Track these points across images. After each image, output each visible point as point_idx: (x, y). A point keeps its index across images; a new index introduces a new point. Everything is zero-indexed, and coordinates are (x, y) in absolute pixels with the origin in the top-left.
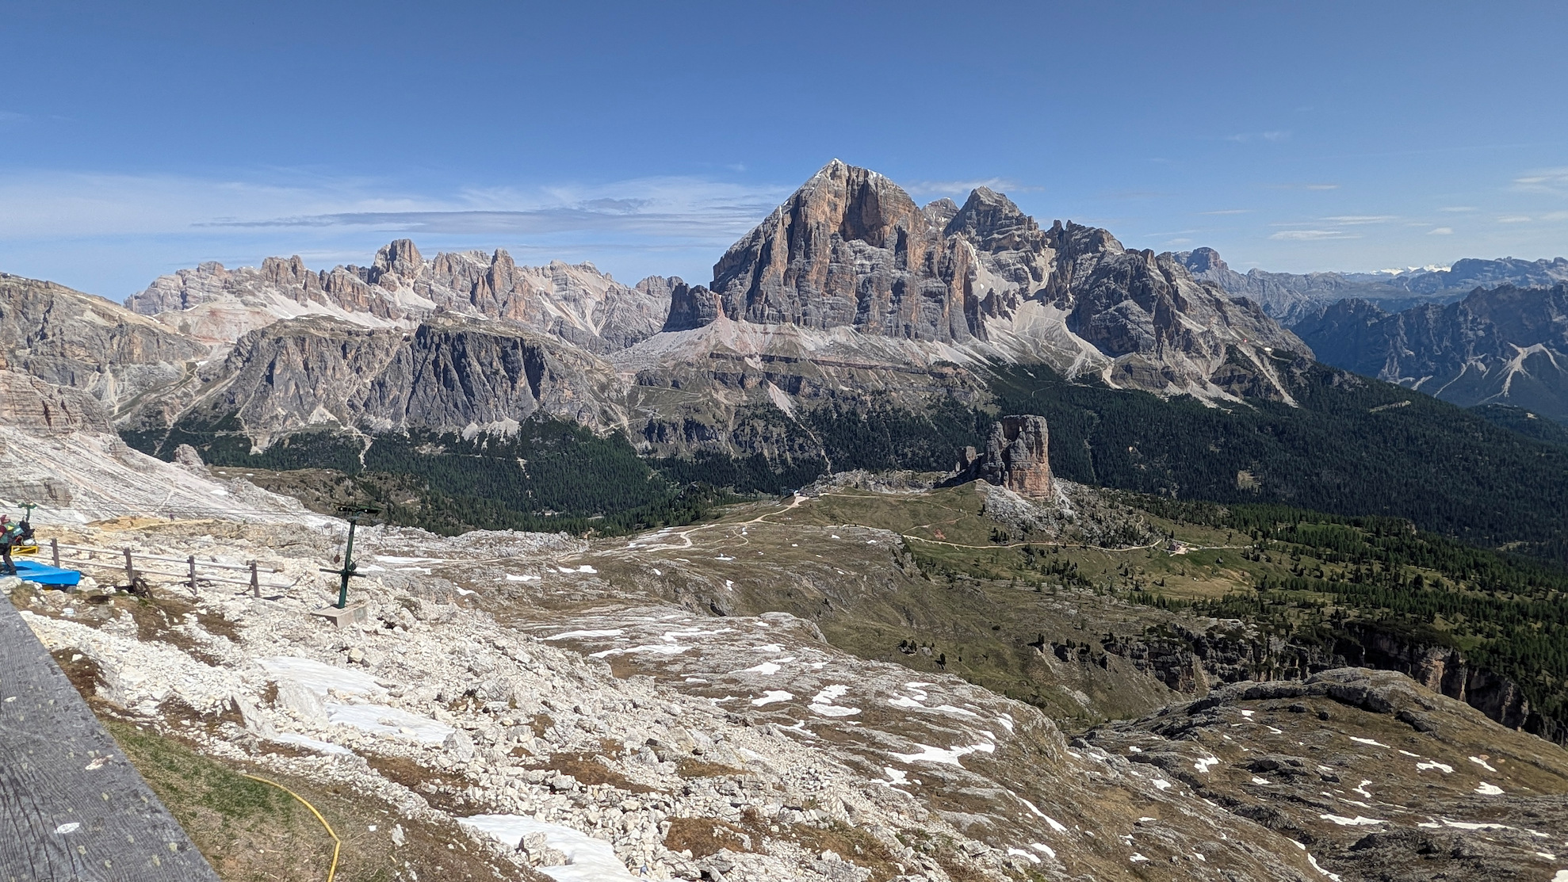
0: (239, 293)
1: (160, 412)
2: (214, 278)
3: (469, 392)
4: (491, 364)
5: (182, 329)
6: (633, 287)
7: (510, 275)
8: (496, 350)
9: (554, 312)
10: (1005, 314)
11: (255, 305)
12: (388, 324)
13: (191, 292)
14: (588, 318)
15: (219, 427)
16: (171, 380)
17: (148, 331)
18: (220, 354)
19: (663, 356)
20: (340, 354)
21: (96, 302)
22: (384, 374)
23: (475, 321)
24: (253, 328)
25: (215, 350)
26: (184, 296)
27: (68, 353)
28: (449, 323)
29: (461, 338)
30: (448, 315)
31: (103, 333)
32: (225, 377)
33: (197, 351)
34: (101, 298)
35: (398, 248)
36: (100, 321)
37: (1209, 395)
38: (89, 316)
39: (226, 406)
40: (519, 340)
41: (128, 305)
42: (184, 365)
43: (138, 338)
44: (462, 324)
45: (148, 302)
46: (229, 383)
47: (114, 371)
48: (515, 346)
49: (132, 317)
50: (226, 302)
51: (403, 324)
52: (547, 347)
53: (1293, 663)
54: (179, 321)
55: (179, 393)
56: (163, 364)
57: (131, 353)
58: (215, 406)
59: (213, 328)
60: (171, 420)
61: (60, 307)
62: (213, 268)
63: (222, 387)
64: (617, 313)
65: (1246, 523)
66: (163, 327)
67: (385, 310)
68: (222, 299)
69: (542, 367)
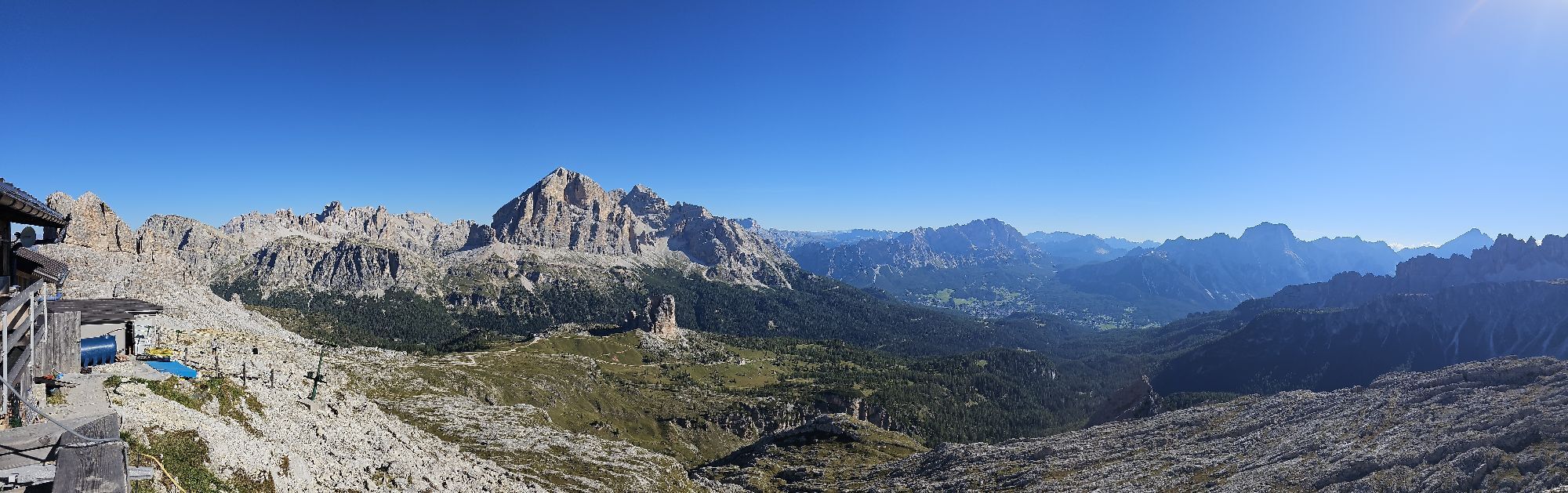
3: (360, 275)
4: (372, 261)
8: (376, 255)
9: (405, 236)
10: (650, 243)
14: (424, 240)
15: (251, 286)
19: (464, 262)
23: (365, 240)
28: (354, 241)
29: (359, 248)
30: (354, 237)
32: (254, 263)
37: (754, 284)
40: (388, 250)
44: (360, 241)
52: (401, 253)
53: (797, 415)
63: (252, 268)
65: (774, 347)
69: (398, 265)
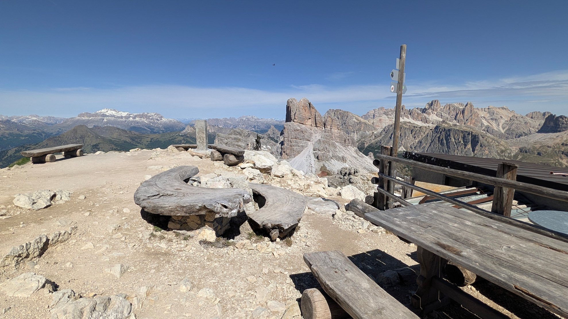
0: (387, 115)
1: (364, 143)
2: (382, 111)
3: (448, 147)
4: (458, 139)
5: (372, 123)
6: (524, 115)
7: (471, 111)
8: (461, 135)
9: (486, 123)
11: (390, 118)
12: (426, 125)
13: (376, 114)
14: (500, 126)
15: (376, 149)
16: (367, 136)
17: (365, 124)
18: (380, 130)
19: (535, 143)
20: (411, 132)
21: (356, 116)
22: (422, 139)
23: (455, 125)
24: (389, 124)
25: (379, 129)
26: (374, 115)
27: (349, 128)
28: (446, 125)
29: (449, 130)
30: (446, 123)
31: (356, 124)
32: (380, 136)
33: (375, 129)
34: (357, 115)
35: (434, 102)
36: (356, 121)
38: (354, 119)
39: (379, 144)
40: (471, 132)
41: (362, 117)
42: (371, 132)
43: (363, 125)
44: (451, 126)
45: (366, 117)
46: (381, 138)
47: (356, 133)
48: (469, 134)
49: (362, 120)
50: (384, 117)
51: (430, 125)
52: (482, 135)
54: (372, 122)
55: (369, 139)
56: (367, 132)
57: (361, 129)
58: (376, 143)
59: (379, 123)
60: (366, 145)
61: (349, 117)
62: (382, 108)
63: (379, 139)
64: (514, 125)
66: (368, 123)
67: (426, 121)
68: (383, 116)
69: (478, 142)
